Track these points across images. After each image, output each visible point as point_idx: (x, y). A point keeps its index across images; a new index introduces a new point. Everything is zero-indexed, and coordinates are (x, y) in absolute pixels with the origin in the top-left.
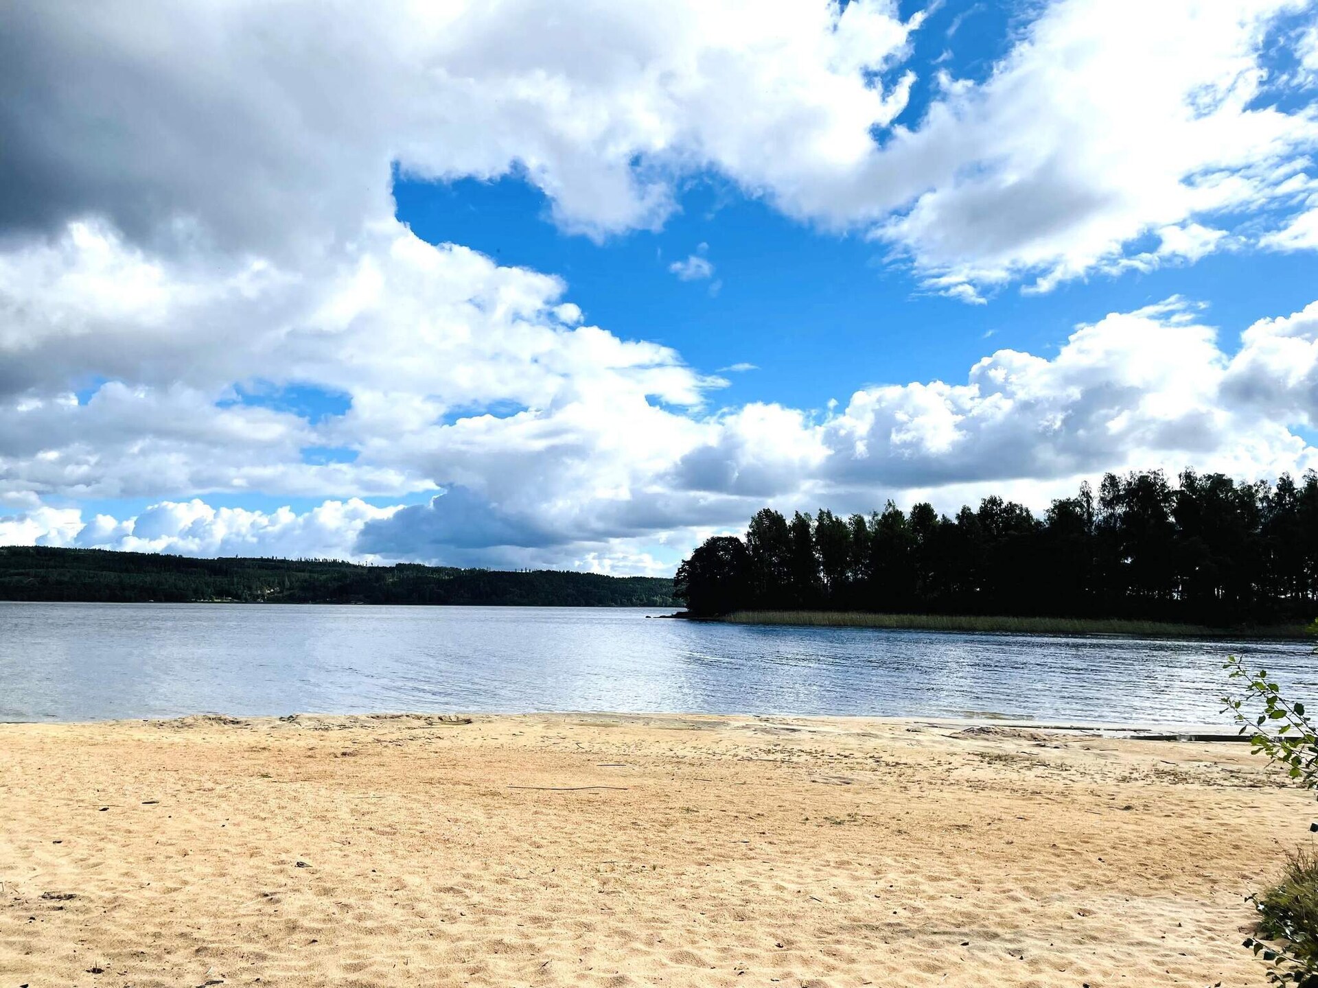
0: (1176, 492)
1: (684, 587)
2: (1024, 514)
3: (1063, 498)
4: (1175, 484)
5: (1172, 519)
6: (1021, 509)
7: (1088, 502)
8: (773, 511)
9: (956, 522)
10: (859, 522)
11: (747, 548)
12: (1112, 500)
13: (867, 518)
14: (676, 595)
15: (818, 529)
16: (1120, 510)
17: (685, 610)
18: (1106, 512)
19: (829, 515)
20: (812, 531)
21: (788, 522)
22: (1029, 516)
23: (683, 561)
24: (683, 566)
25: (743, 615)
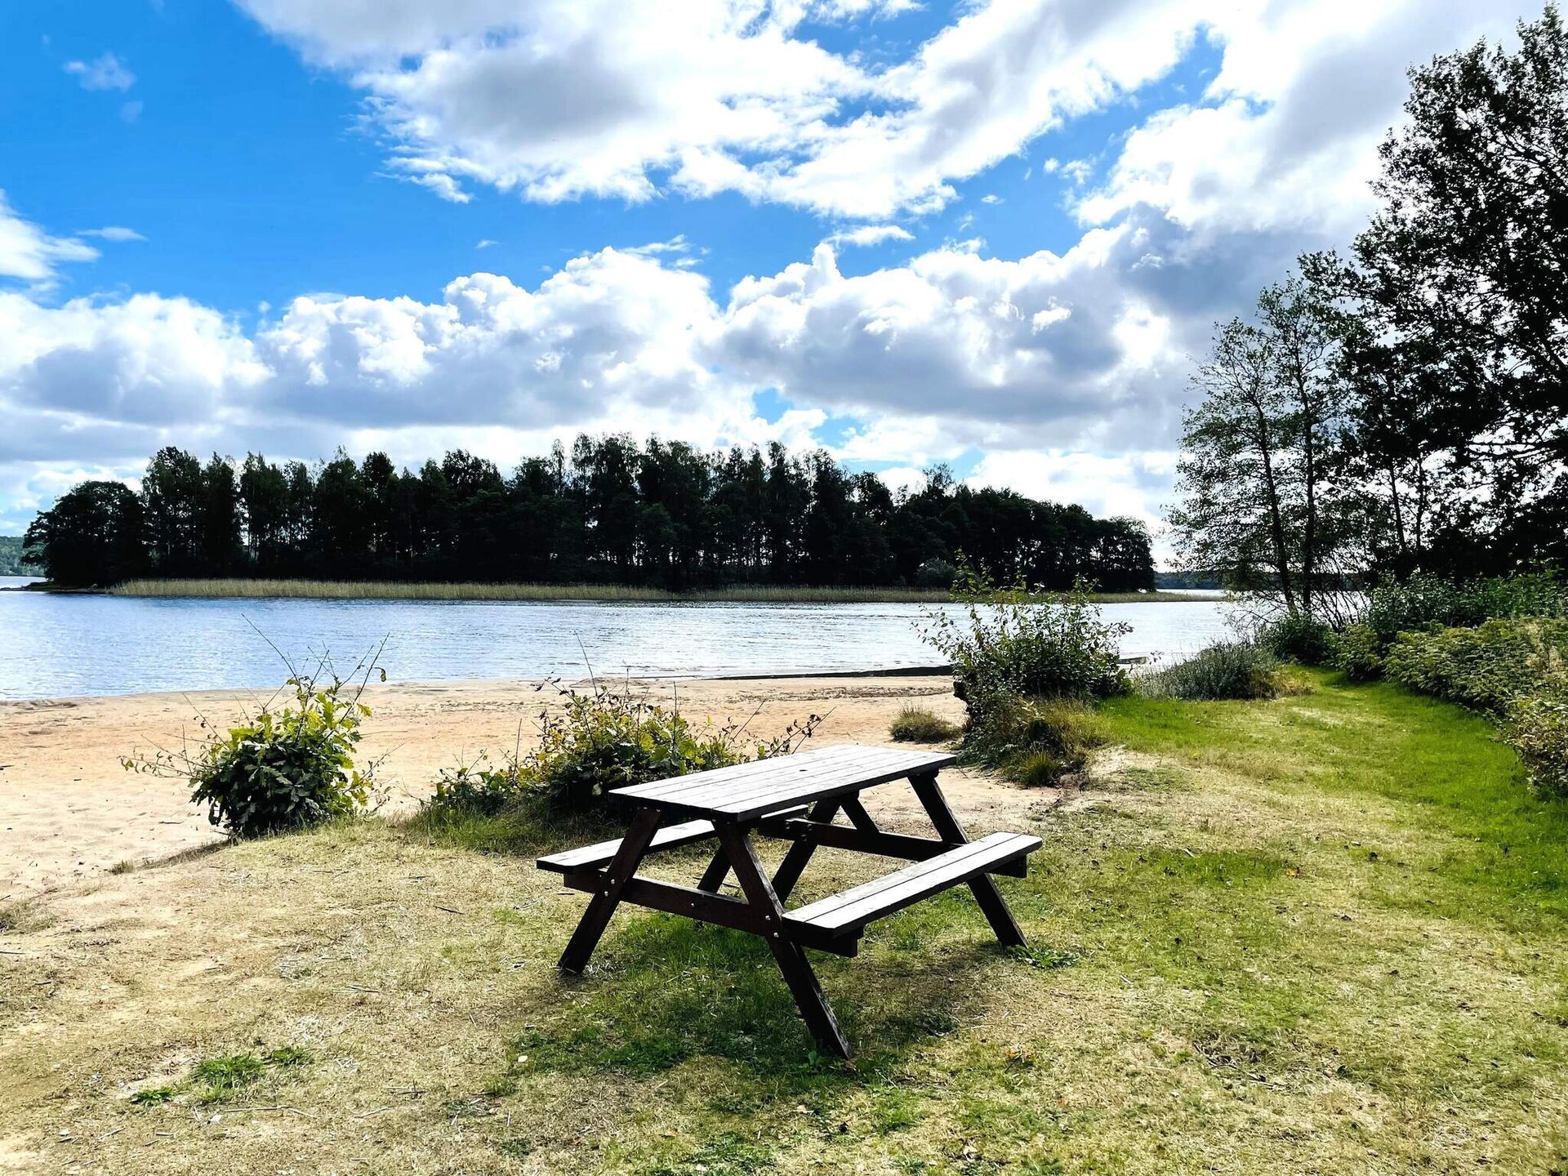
0: (640, 456)
1: (39, 548)
2: (492, 471)
3: (534, 457)
4: (642, 448)
5: (636, 484)
6: (488, 465)
7: (560, 462)
8: (180, 450)
9: (419, 477)
10: (301, 472)
11: (142, 498)
12: (583, 461)
13: (309, 465)
14: (26, 560)
15: (244, 478)
16: (589, 472)
17: (43, 580)
18: (577, 473)
19: (260, 460)
20: (237, 480)
21: (203, 466)
22: (496, 475)
23: (39, 513)
24: (40, 519)
25: (142, 586)
